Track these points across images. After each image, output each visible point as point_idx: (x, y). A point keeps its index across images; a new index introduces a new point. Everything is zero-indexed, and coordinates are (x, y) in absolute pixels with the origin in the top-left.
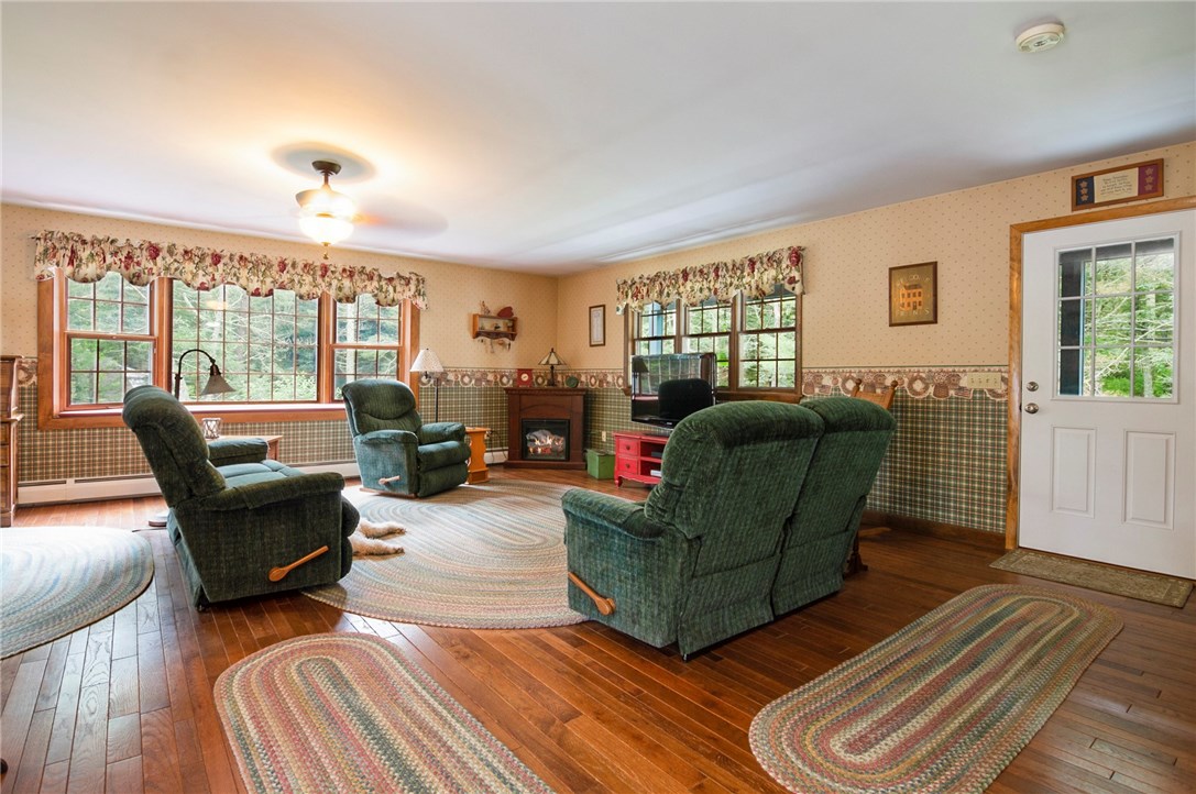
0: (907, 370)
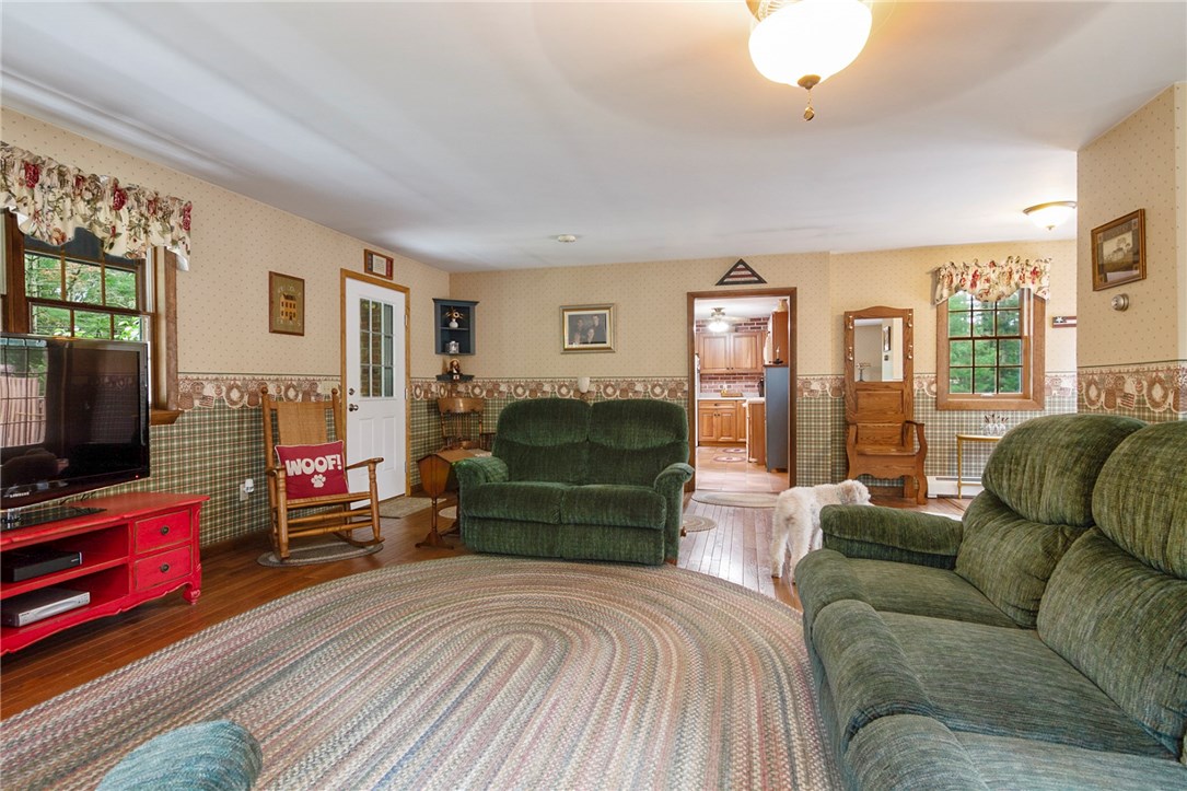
0: (283, 377)
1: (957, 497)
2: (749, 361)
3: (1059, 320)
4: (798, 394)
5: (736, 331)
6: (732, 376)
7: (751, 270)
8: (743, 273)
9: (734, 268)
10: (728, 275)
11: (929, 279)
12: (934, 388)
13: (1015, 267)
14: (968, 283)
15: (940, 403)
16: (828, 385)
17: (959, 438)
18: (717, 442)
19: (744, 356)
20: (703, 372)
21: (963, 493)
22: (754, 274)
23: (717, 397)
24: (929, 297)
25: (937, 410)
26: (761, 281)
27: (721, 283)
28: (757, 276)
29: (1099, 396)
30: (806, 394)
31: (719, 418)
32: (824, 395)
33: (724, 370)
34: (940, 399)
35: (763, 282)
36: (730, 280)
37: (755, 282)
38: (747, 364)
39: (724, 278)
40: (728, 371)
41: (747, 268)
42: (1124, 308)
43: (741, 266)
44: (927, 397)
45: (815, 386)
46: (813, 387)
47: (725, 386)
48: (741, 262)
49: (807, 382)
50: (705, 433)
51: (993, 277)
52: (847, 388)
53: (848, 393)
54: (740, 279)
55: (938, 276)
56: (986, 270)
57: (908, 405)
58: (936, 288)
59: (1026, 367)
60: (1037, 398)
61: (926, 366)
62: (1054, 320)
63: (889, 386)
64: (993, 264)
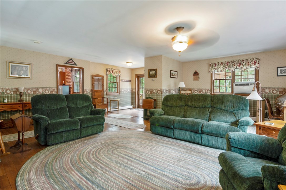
1: (110, 111)
4: (84, 92)
7: (74, 62)
8: (72, 62)
9: (69, 60)
10: (68, 62)
11: (105, 71)
12: (106, 91)
13: (118, 71)
14: (112, 72)
15: (107, 94)
16: (90, 90)
17: (111, 100)
21: (111, 110)
22: (74, 63)
24: (105, 74)
26: (76, 65)
27: (66, 63)
28: (75, 63)
29: (149, 92)
30: (86, 92)
32: (89, 93)
35: (77, 65)
36: (69, 63)
37: (74, 65)
39: (67, 62)
41: (73, 61)
42: (153, 81)
43: (71, 60)
46: (87, 91)
48: (71, 59)
49: (86, 90)
51: (115, 72)
52: (93, 91)
53: (93, 92)
54: (71, 63)
55: (107, 70)
56: (114, 70)
57: (103, 94)
58: (107, 72)
59: (117, 88)
60: (119, 93)
61: (105, 87)
62: (121, 80)
63: (100, 91)
64: (115, 69)
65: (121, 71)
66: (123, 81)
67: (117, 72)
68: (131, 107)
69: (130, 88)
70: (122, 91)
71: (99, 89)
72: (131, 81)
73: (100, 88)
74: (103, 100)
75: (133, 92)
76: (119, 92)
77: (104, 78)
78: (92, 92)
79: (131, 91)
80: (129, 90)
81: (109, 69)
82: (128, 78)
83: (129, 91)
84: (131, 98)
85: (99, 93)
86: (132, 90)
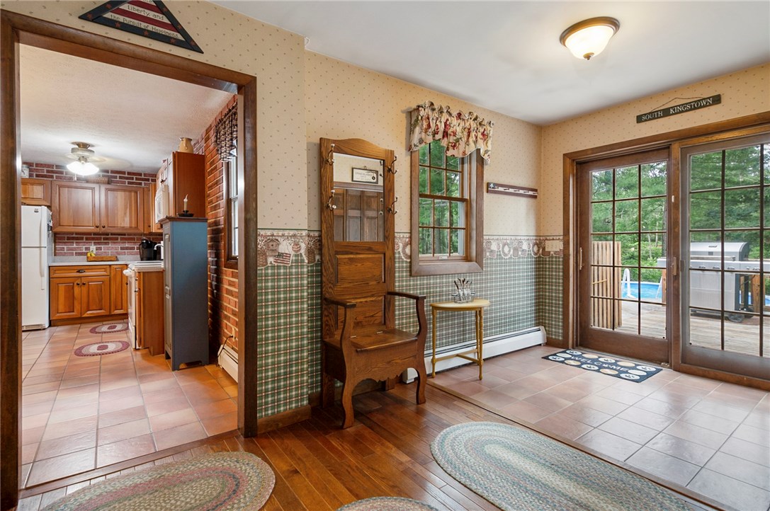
2: (127, 219)
3: (492, 186)
4: (260, 260)
5: (109, 183)
6: (102, 236)
7: (170, 16)
8: (151, 14)
10: (113, 7)
11: (403, 122)
12: (408, 250)
13: (474, 125)
14: (441, 132)
15: (415, 269)
16: (303, 246)
17: (435, 308)
18: (81, 318)
19: (120, 213)
20: (59, 229)
22: (175, 25)
23: (81, 261)
24: (404, 141)
25: (411, 275)
26: (189, 44)
27: (95, 16)
28: (182, 32)
30: (271, 260)
31: (84, 289)
32: (299, 262)
33: (92, 229)
34: (413, 263)
35: (195, 48)
36: (121, 18)
37: (177, 43)
38: (124, 221)
39: (103, 8)
40: (97, 230)
41: (161, 8)
44: (403, 262)
45: (286, 247)
46: (280, 249)
47: (93, 248)
49: (273, 241)
50: (61, 308)
51: (458, 130)
52: (325, 251)
53: (327, 258)
54: (143, 25)
55: (413, 117)
56: (454, 121)
57: (389, 271)
58: (411, 131)
59: (467, 229)
60: (479, 260)
61: (401, 224)
62: (488, 184)
63: (369, 248)
64: (459, 115)
65: (491, 131)
66: (501, 189)
67: (473, 134)
68: (537, 337)
69: (532, 232)
70: (494, 247)
71: (368, 238)
72: (533, 194)
73: (370, 234)
74: (388, 307)
75: (545, 253)
76: (474, 255)
77: (397, 166)
78: (321, 254)
79: (536, 249)
80: (525, 246)
81: (428, 111)
82: (522, 179)
83: (527, 246)
84: (538, 290)
85: (368, 264)
86: (540, 243)
